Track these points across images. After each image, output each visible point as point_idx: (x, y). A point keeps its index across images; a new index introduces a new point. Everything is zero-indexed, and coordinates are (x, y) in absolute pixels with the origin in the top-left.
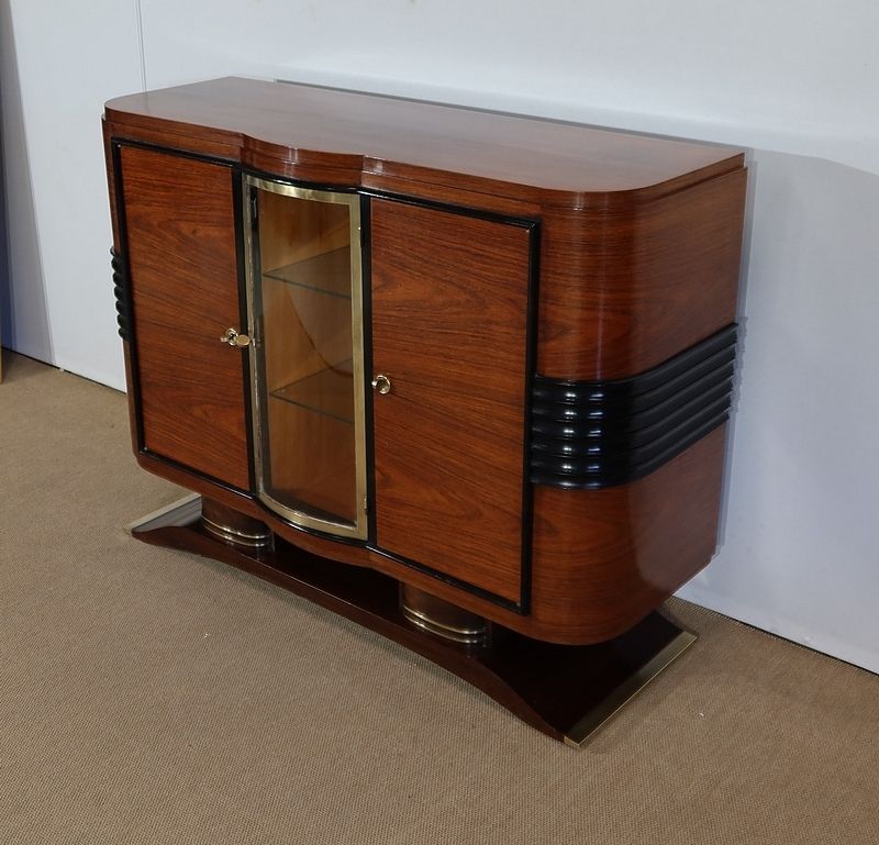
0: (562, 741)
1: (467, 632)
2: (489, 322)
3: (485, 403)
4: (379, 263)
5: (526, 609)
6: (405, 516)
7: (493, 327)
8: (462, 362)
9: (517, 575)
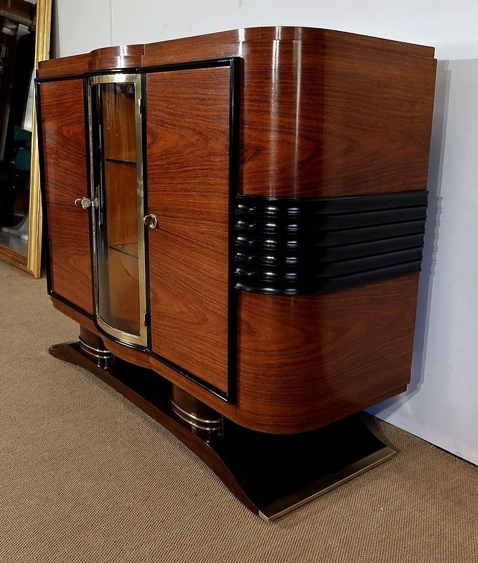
0: (258, 514)
1: (207, 421)
2: (210, 154)
3: (208, 225)
4: (150, 124)
5: (233, 398)
6: (166, 326)
7: (213, 158)
8: (194, 193)
9: (225, 368)
